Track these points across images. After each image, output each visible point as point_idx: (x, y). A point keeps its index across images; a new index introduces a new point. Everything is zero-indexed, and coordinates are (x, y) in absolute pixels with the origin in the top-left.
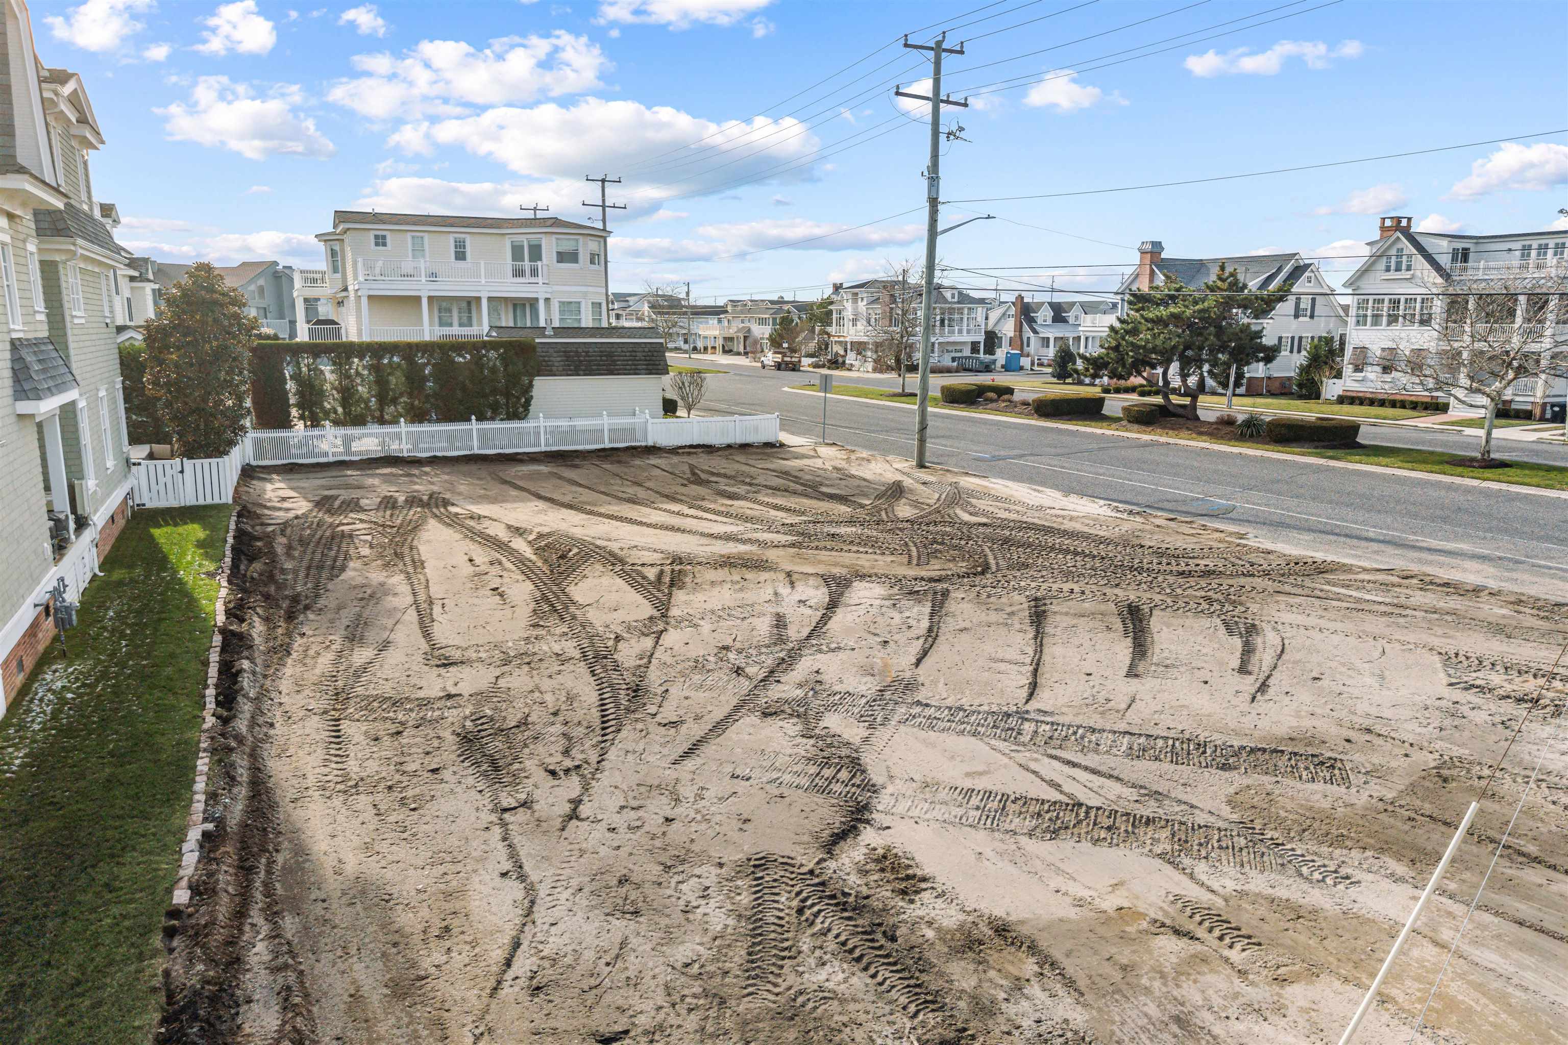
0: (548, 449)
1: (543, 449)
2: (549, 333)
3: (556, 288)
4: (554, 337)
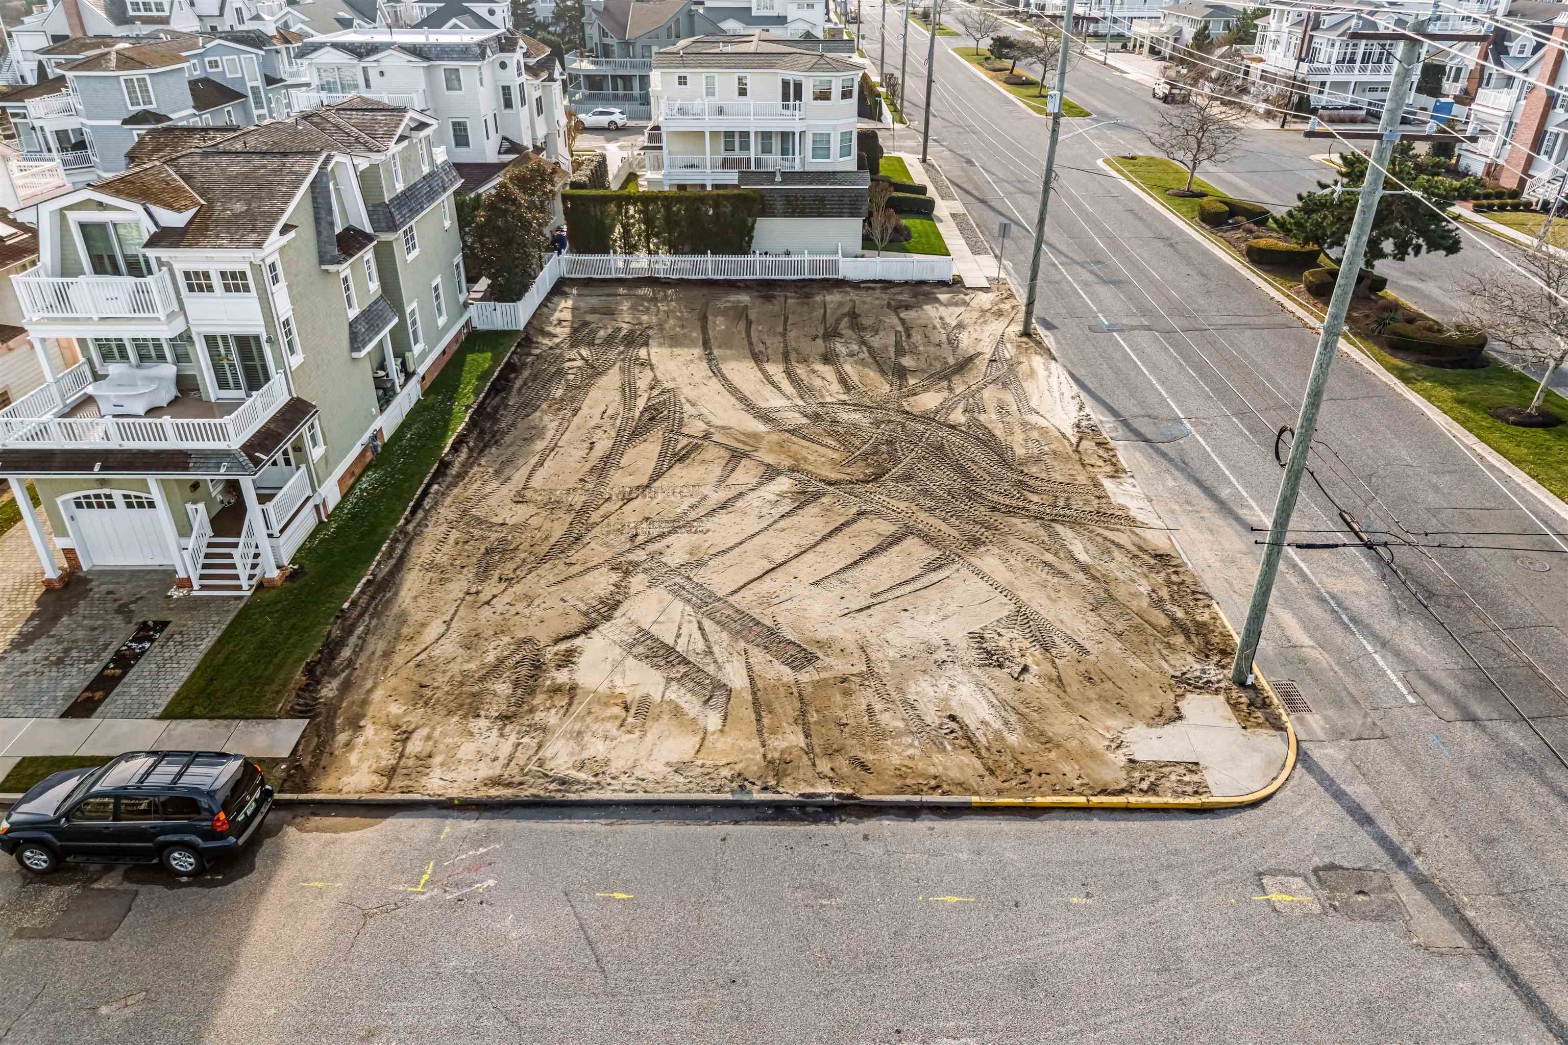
0: (762, 277)
1: (758, 277)
2: (778, 179)
3: (810, 122)
4: (780, 183)
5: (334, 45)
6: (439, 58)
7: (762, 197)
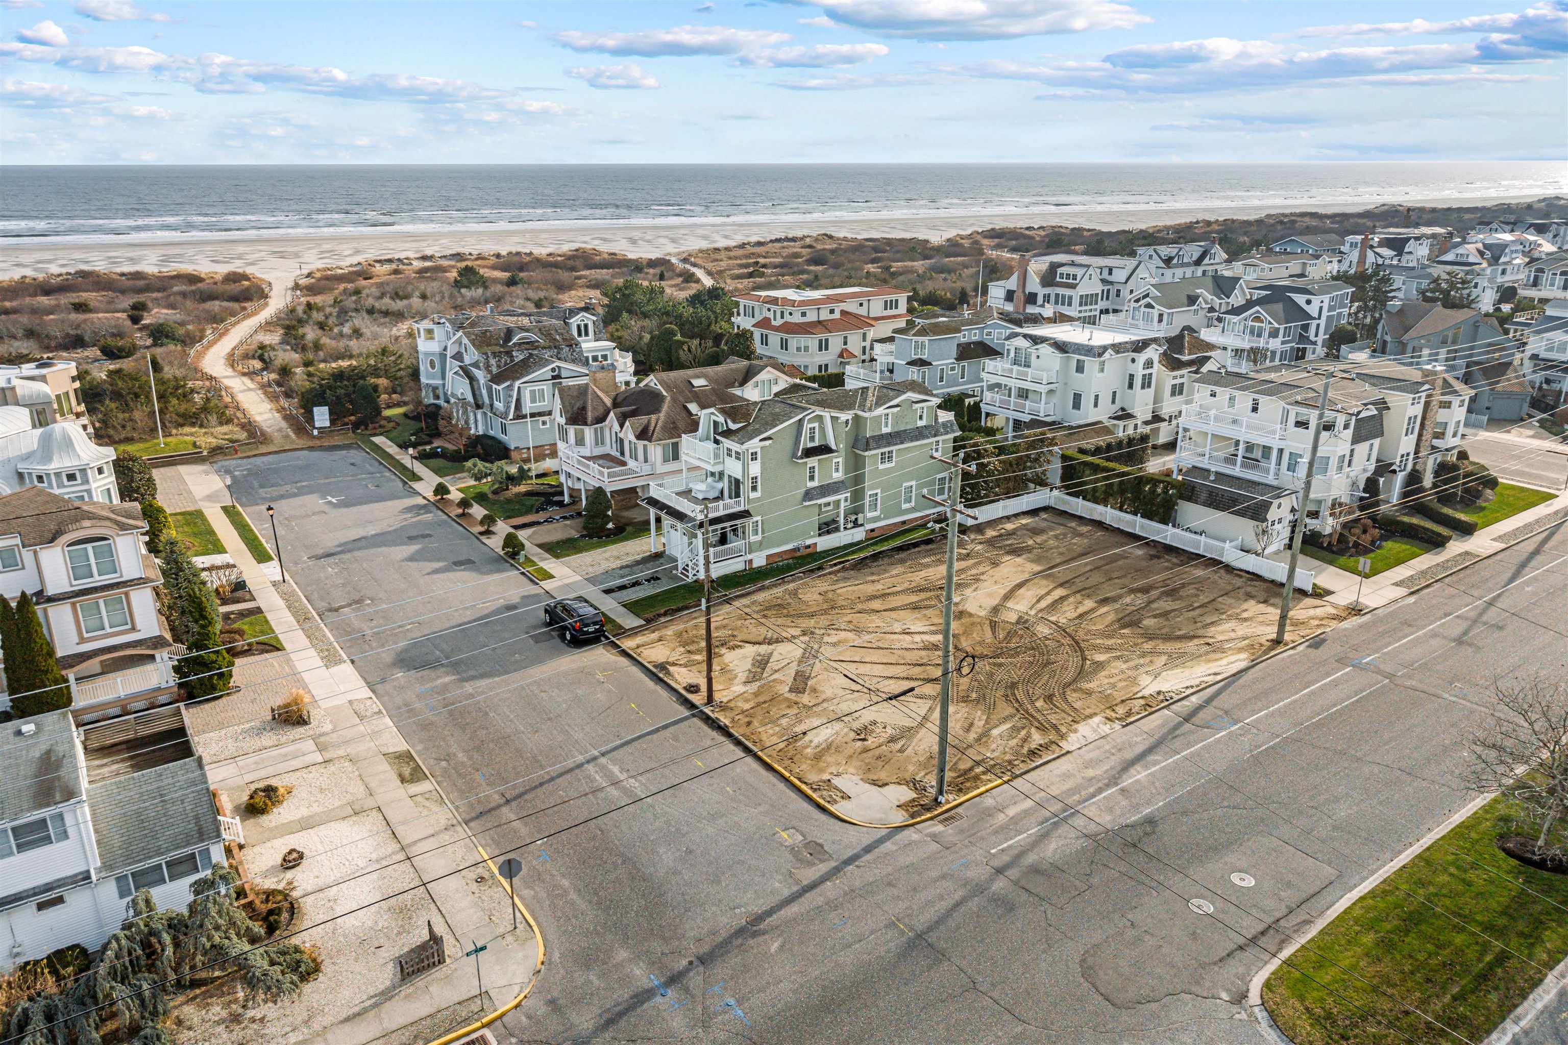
2: (1212, 478)
3: (1289, 443)
4: (1212, 482)
5: (1025, 336)
6: (1074, 353)
7: (1194, 487)
